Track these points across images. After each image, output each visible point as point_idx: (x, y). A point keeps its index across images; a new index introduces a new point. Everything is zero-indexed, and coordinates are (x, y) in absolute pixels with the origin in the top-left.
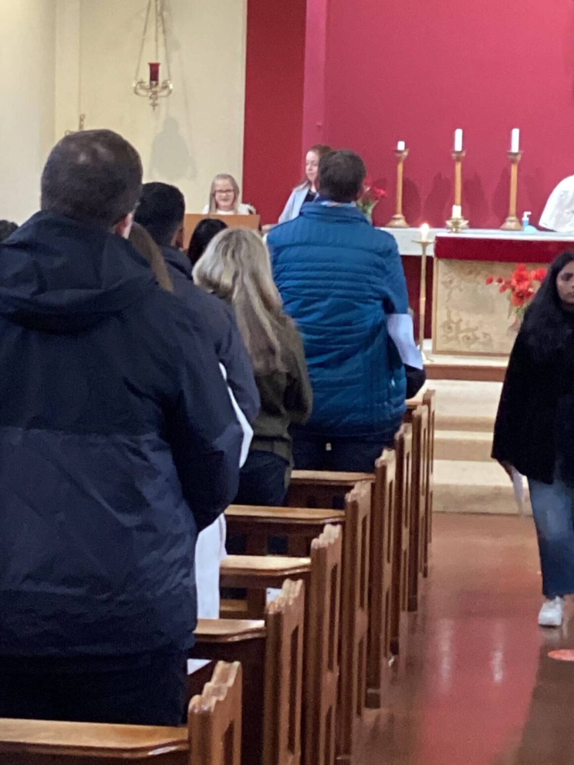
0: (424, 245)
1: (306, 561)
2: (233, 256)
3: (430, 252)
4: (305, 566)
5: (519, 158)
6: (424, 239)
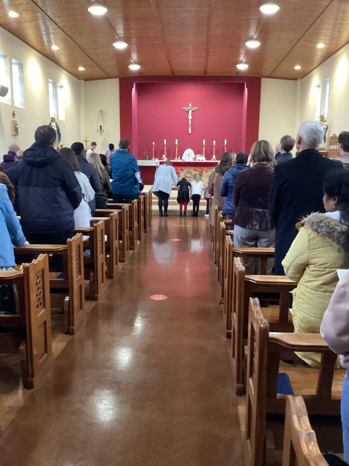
0: (157, 163)
1: (109, 218)
2: (94, 159)
4: (109, 219)
5: (177, 145)
6: (157, 162)
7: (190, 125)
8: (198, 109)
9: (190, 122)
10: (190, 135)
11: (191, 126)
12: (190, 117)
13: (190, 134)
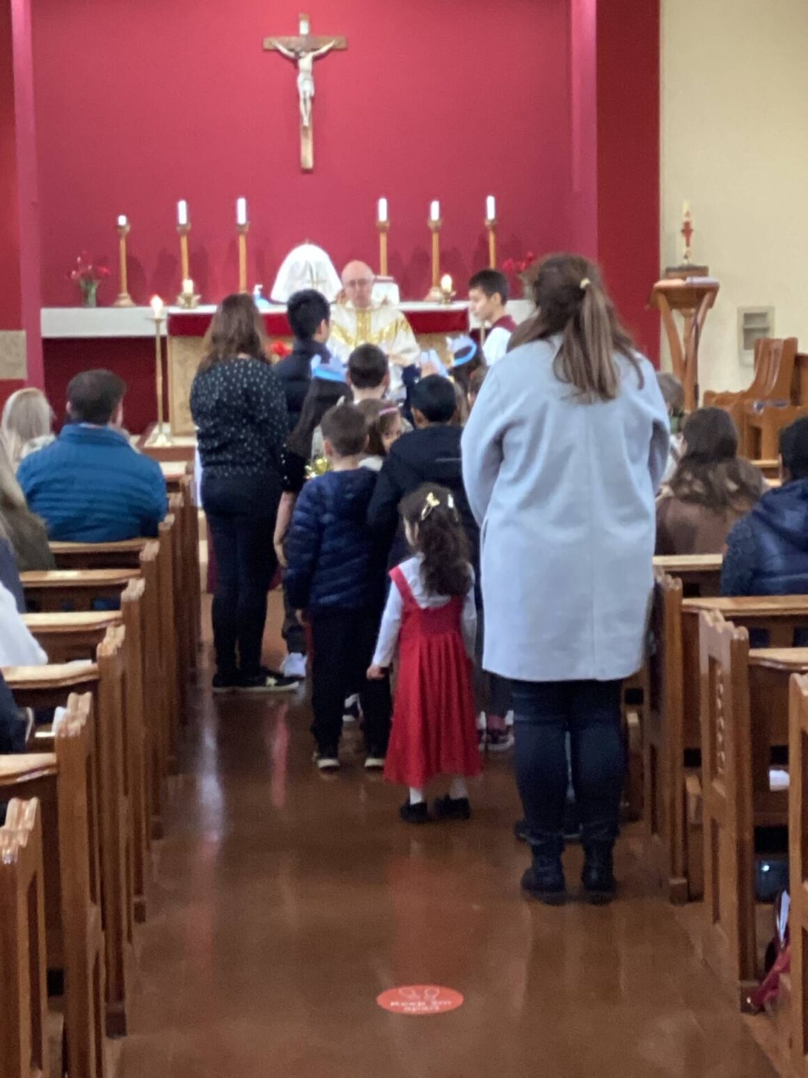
0: (158, 322)
3: (164, 331)
5: (246, 229)
6: (156, 316)
7: (305, 128)
8: (343, 45)
9: (305, 109)
10: (306, 177)
11: (310, 133)
12: (306, 86)
13: (307, 172)
